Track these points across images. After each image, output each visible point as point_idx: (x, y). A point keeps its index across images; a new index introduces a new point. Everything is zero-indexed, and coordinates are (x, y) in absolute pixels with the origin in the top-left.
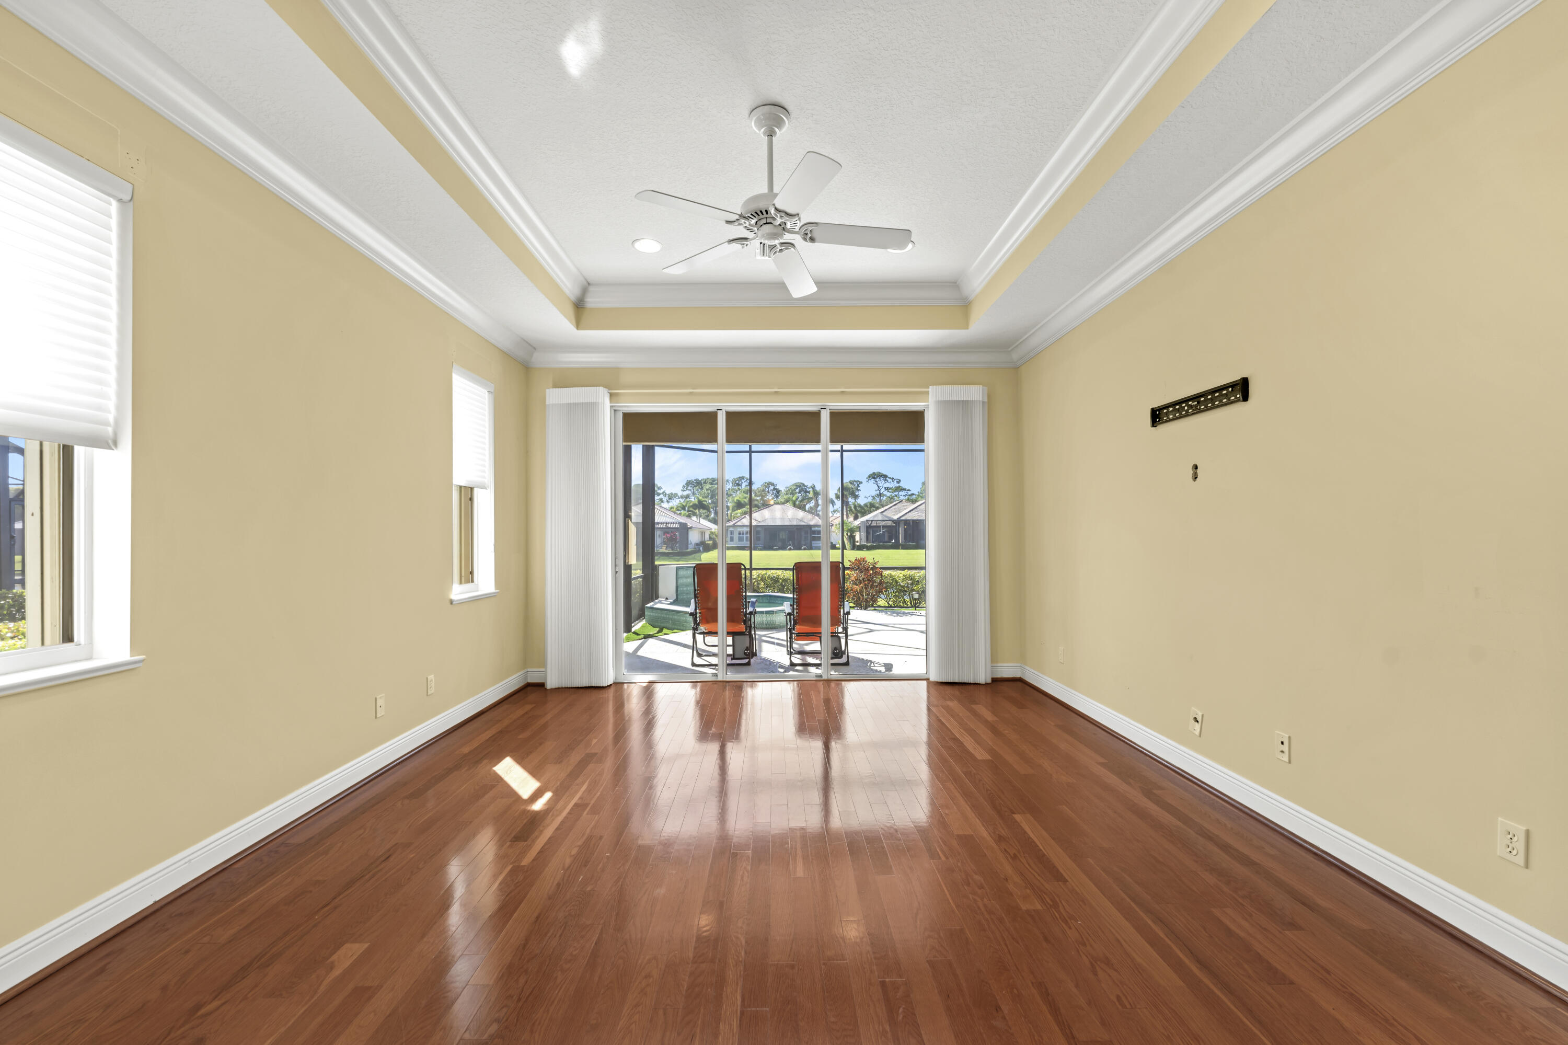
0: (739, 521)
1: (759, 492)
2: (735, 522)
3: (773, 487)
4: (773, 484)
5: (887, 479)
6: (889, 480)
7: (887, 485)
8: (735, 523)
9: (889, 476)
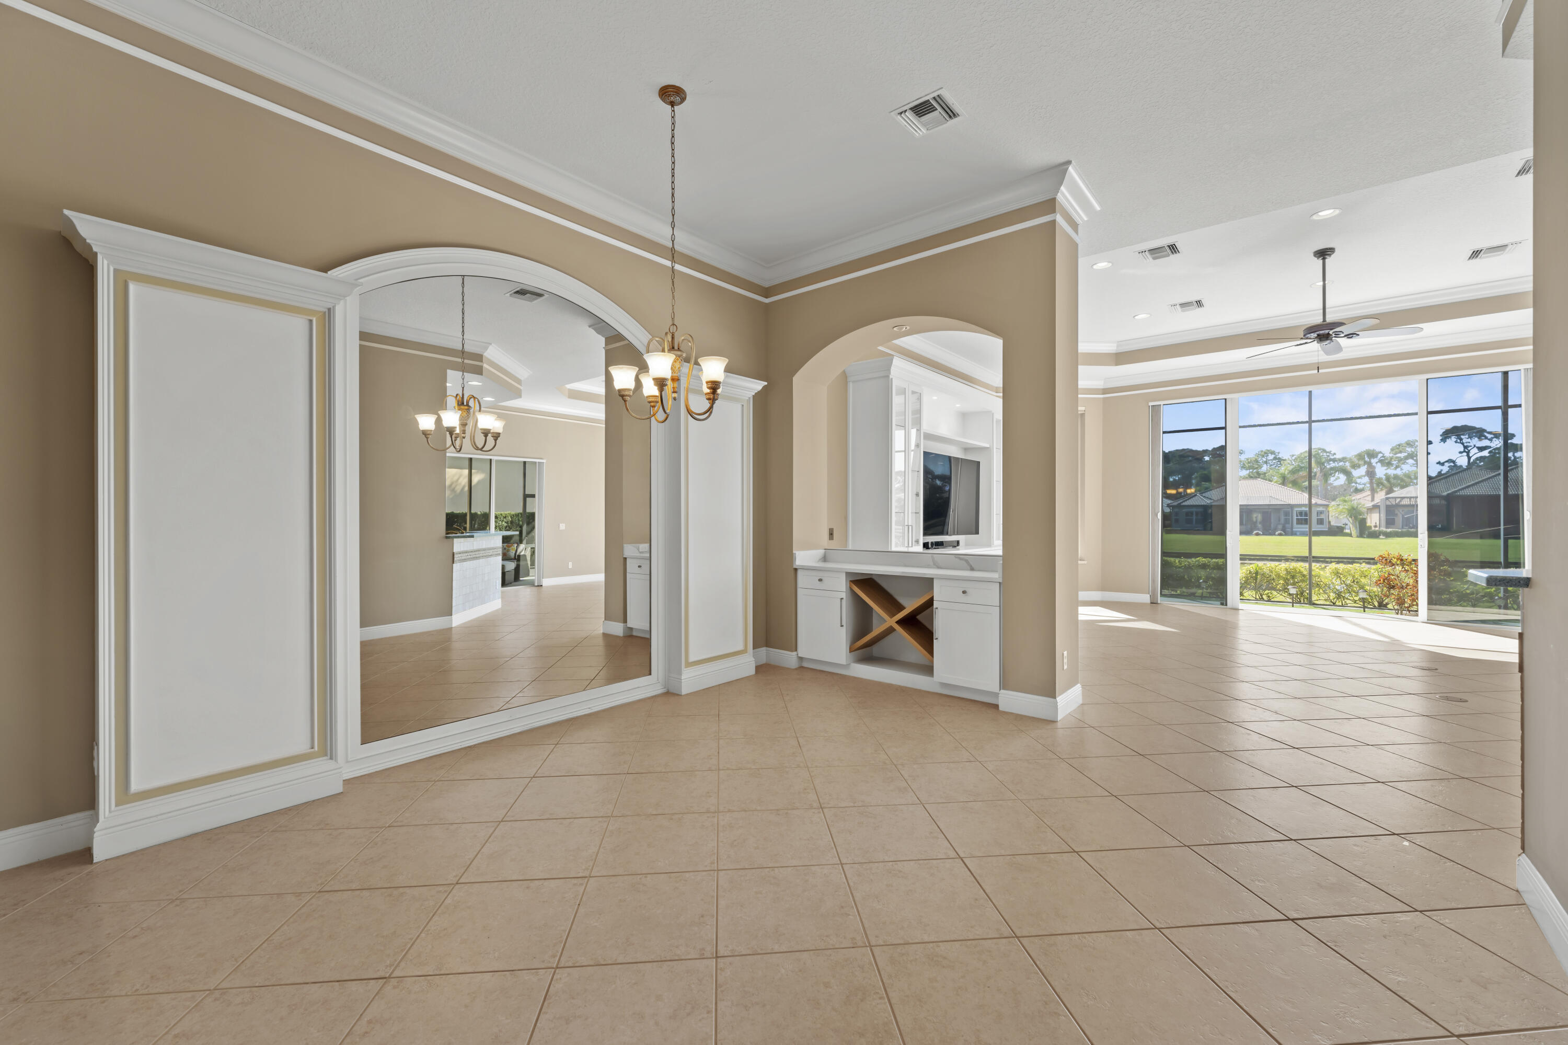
0: (1186, 500)
1: (1249, 463)
2: (1181, 501)
3: (1273, 456)
4: (1273, 453)
5: (1486, 434)
6: (1489, 436)
7: (1485, 443)
8: (1181, 503)
9: (1488, 430)
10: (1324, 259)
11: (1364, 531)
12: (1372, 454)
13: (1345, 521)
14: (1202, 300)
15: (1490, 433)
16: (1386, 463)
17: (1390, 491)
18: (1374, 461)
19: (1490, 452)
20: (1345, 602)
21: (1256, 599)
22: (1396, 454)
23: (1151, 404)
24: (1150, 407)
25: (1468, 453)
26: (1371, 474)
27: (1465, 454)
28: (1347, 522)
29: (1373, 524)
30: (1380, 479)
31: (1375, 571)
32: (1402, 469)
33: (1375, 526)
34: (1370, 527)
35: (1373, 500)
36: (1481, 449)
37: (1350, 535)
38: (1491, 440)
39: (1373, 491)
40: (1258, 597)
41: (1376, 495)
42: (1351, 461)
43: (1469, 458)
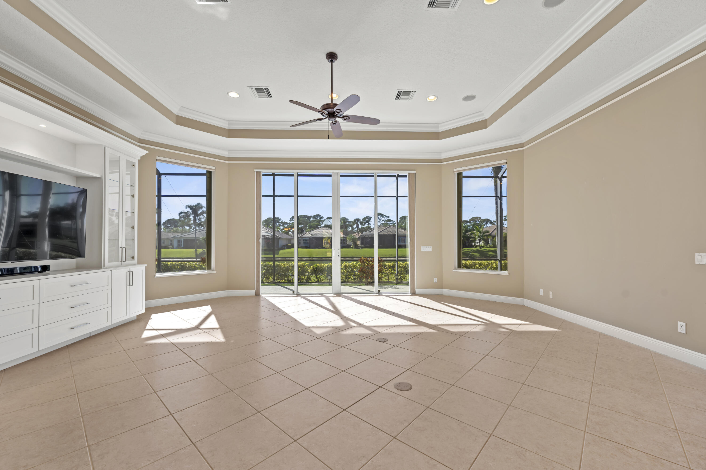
10: (332, 61)
11: (356, 247)
12: (358, 220)
13: (351, 243)
14: (269, 88)
15: (384, 216)
16: (361, 223)
17: (362, 233)
18: (358, 222)
19: (384, 222)
20: (349, 280)
21: (316, 282)
22: (364, 221)
23: (256, 170)
24: (255, 172)
25: (380, 221)
26: (358, 227)
27: (379, 222)
28: (352, 243)
29: (358, 244)
30: (360, 228)
31: (358, 264)
32: (365, 226)
33: (359, 245)
34: (357, 245)
35: (358, 236)
36: (383, 220)
37: (352, 248)
38: (385, 218)
39: (358, 233)
40: (317, 281)
41: (359, 234)
42: (353, 222)
43: (380, 223)
